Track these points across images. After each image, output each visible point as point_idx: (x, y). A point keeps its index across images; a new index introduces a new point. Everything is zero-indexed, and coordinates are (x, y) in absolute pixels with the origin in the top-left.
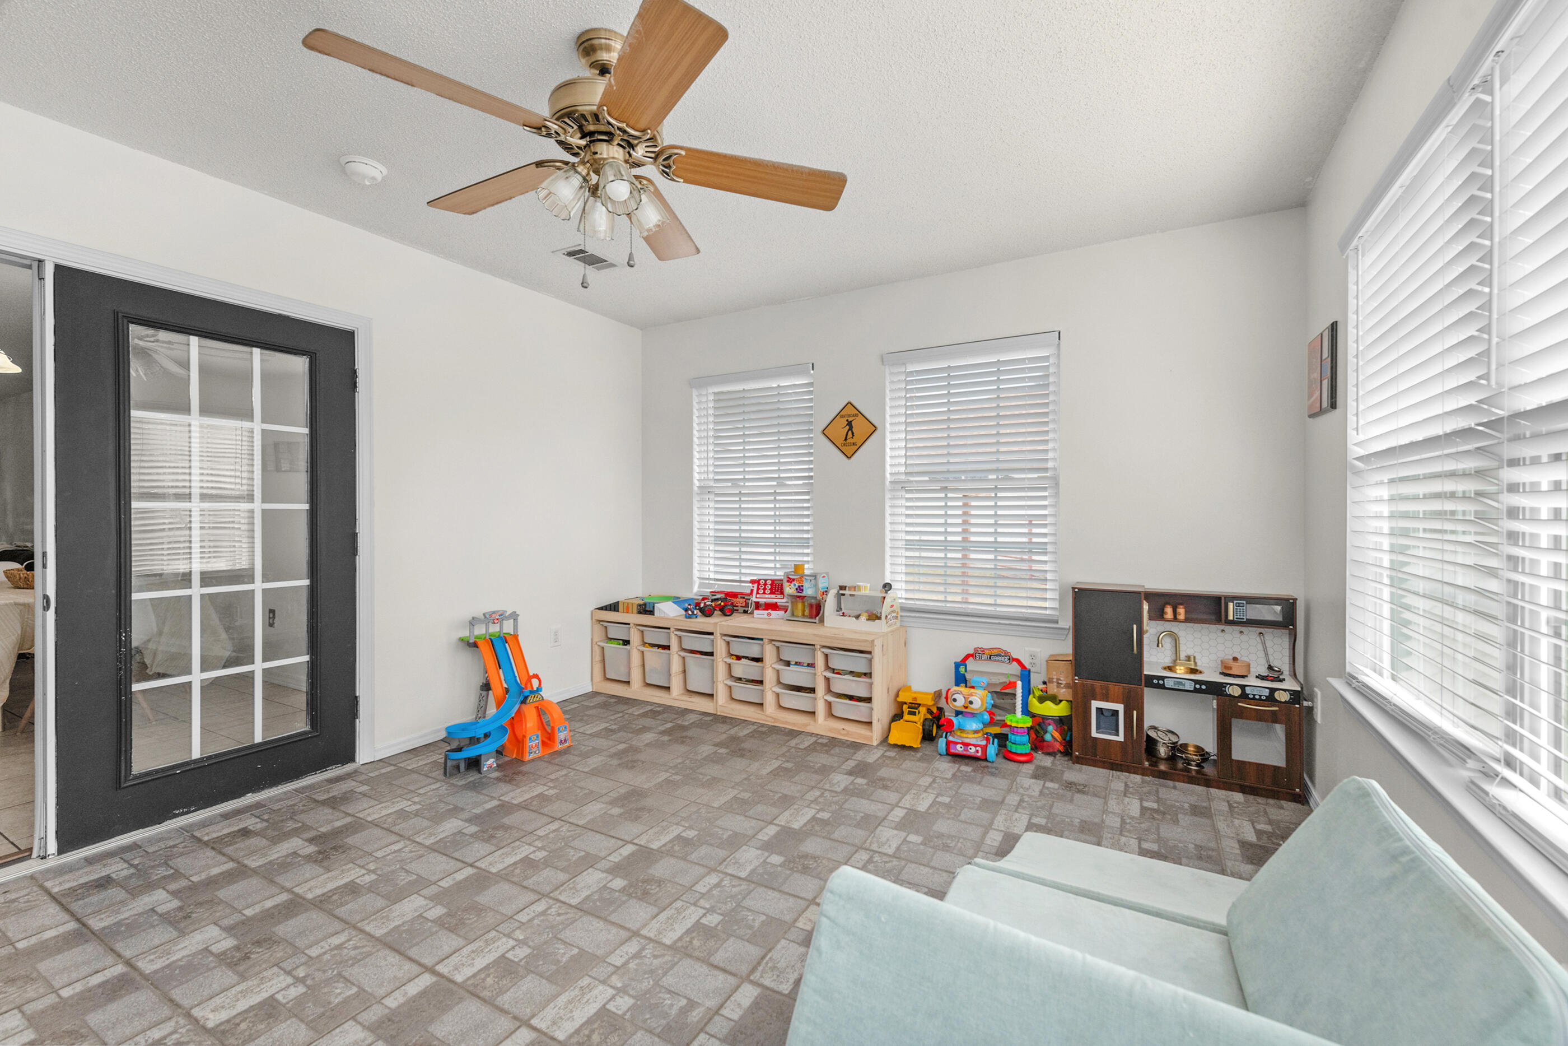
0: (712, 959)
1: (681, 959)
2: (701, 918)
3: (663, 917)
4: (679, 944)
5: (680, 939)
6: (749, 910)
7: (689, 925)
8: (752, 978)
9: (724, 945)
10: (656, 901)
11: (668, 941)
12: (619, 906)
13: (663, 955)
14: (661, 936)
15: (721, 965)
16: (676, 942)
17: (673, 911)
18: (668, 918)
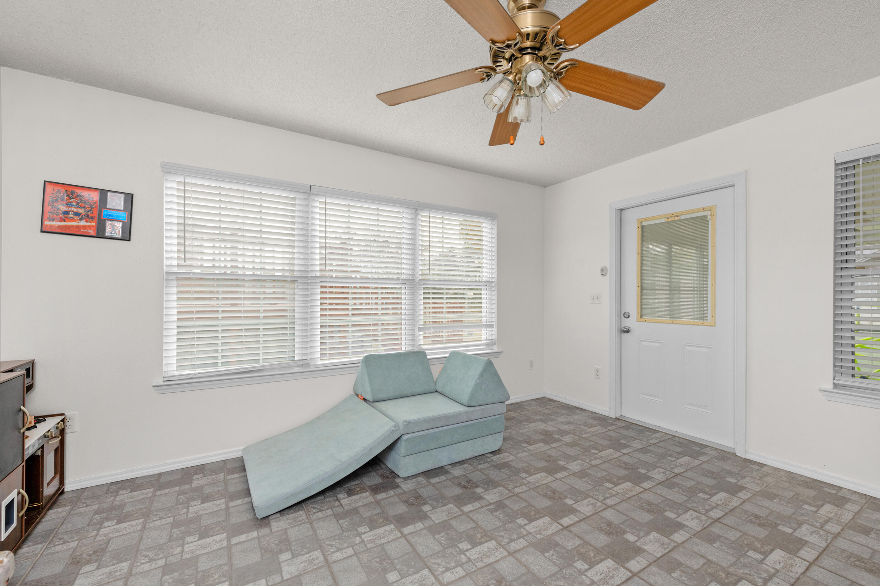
0: (475, 526)
1: (490, 531)
2: (471, 549)
3: (492, 560)
4: (488, 538)
5: (487, 541)
6: (441, 543)
7: (478, 547)
8: (462, 513)
9: (466, 530)
10: (494, 572)
11: (494, 542)
12: (519, 578)
13: (498, 536)
14: (496, 547)
15: (472, 522)
16: (489, 541)
17: (485, 561)
18: (489, 556)
